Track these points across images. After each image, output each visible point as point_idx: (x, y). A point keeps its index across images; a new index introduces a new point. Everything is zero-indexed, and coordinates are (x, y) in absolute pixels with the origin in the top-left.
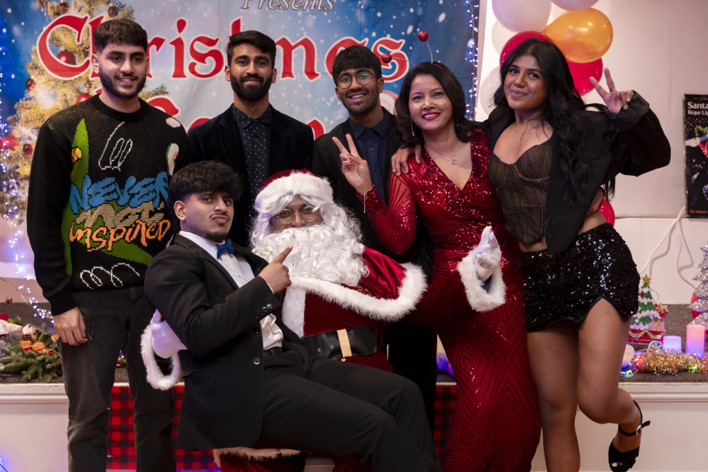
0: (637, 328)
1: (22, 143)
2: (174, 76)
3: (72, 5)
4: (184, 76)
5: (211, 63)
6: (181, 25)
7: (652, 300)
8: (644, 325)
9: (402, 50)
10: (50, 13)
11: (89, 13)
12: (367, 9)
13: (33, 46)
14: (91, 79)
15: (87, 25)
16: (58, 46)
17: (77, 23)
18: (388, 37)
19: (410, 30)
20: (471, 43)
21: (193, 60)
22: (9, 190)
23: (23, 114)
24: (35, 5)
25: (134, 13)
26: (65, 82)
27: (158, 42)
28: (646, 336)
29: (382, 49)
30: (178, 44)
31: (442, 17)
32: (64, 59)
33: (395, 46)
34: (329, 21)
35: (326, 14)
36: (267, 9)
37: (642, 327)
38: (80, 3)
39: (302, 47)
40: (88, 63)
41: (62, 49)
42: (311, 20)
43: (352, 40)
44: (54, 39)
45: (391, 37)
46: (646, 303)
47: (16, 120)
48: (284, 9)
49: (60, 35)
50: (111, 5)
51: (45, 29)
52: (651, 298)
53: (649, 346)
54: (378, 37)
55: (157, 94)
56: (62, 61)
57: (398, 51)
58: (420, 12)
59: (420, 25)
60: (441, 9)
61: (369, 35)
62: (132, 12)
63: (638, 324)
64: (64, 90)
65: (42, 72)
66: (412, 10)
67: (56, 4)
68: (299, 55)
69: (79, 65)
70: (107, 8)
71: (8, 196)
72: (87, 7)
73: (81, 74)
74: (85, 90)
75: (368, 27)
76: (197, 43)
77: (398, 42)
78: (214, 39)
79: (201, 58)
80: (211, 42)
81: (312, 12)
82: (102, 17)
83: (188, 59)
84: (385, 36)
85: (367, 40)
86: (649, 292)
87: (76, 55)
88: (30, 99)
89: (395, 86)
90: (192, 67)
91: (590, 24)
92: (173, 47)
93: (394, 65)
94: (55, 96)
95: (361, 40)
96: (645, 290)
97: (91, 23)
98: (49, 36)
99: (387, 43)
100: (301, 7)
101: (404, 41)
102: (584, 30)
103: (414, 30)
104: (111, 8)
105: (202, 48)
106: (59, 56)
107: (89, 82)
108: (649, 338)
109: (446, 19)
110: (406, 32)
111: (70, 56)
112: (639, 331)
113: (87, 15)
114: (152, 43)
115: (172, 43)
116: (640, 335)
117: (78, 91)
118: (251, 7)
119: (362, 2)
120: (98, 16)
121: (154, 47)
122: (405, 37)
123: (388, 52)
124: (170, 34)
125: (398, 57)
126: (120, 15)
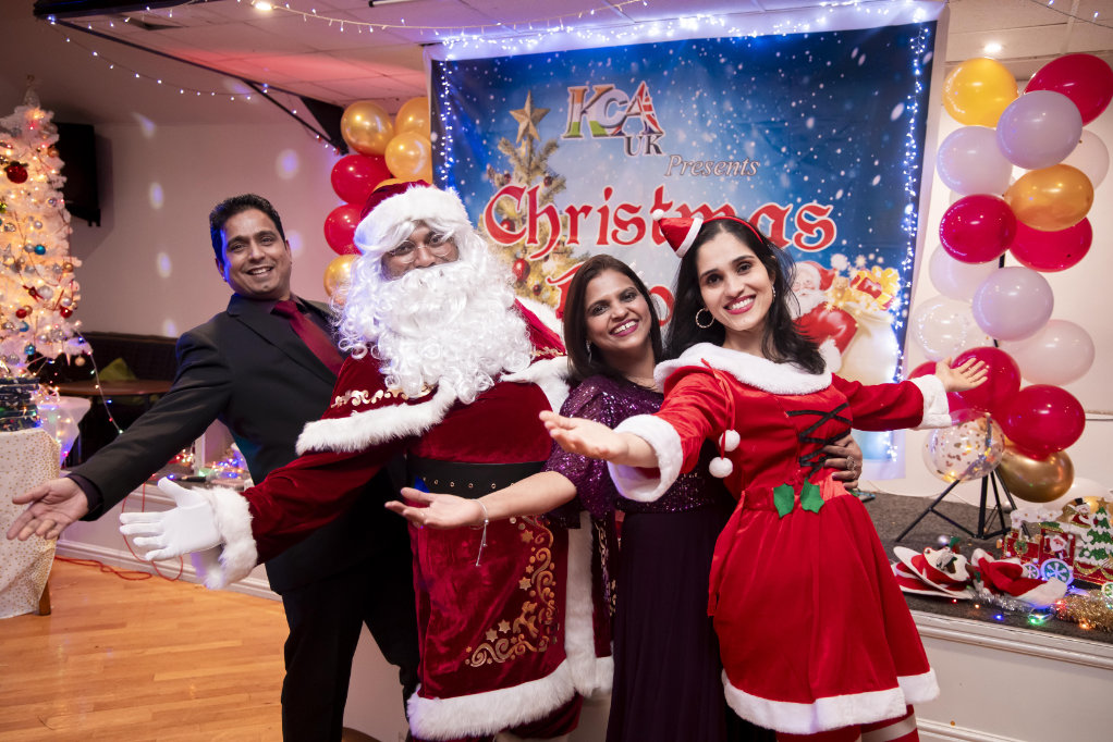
0: (1088, 562)
2: (599, 244)
3: (514, 176)
4: (607, 243)
5: (633, 230)
6: (608, 192)
7: (1109, 530)
8: (1097, 559)
9: (829, 216)
10: (497, 183)
11: (528, 182)
12: (793, 173)
13: (480, 216)
14: (527, 245)
15: (525, 195)
16: (502, 214)
17: (517, 192)
18: (815, 203)
19: (839, 194)
20: (909, 209)
21: (616, 227)
24: (485, 177)
25: (567, 183)
26: (504, 248)
27: (586, 210)
28: (1098, 573)
29: (807, 216)
30: (604, 211)
31: (877, 180)
32: (506, 226)
33: (822, 212)
34: (752, 187)
35: (749, 179)
36: (690, 175)
37: (1093, 561)
38: (521, 174)
40: (525, 230)
41: (505, 217)
42: (733, 186)
43: (775, 207)
44: (499, 208)
45: (819, 202)
46: (1100, 533)
48: (707, 175)
49: (504, 204)
50: (547, 175)
51: (492, 198)
52: (1108, 527)
53: (1103, 588)
54: (802, 203)
56: (504, 228)
57: (825, 217)
58: (852, 174)
59: (851, 189)
60: (875, 171)
61: (794, 202)
62: (564, 181)
63: (1089, 557)
64: (504, 256)
66: (843, 173)
67: (501, 175)
69: (518, 232)
70: (543, 177)
72: (525, 177)
73: (519, 241)
74: (521, 256)
75: (793, 192)
76: (621, 210)
77: (825, 208)
78: (637, 206)
79: (622, 225)
80: (634, 210)
81: (735, 178)
82: (538, 187)
83: (612, 226)
84: (811, 201)
85: (791, 206)
86: (1105, 519)
87: (516, 223)
89: (820, 256)
90: (615, 234)
91: (1060, 185)
92: (600, 214)
93: (819, 232)
95: (785, 206)
96: (1100, 517)
97: (529, 193)
98: (495, 206)
99: (812, 209)
100: (724, 172)
101: (831, 207)
102: (1055, 191)
103: (845, 195)
104: (547, 178)
105: (625, 216)
106: (502, 224)
107: (525, 249)
108: (1103, 577)
109: (881, 182)
110: (834, 196)
111: (510, 223)
112: (1090, 567)
113: (525, 185)
114: (581, 210)
115: (599, 211)
116: (1091, 571)
117: (515, 256)
118: (674, 175)
119: (789, 166)
120: (534, 186)
121: (582, 214)
122: (833, 203)
123: (814, 219)
124: (598, 202)
125: (824, 224)
126: (554, 184)
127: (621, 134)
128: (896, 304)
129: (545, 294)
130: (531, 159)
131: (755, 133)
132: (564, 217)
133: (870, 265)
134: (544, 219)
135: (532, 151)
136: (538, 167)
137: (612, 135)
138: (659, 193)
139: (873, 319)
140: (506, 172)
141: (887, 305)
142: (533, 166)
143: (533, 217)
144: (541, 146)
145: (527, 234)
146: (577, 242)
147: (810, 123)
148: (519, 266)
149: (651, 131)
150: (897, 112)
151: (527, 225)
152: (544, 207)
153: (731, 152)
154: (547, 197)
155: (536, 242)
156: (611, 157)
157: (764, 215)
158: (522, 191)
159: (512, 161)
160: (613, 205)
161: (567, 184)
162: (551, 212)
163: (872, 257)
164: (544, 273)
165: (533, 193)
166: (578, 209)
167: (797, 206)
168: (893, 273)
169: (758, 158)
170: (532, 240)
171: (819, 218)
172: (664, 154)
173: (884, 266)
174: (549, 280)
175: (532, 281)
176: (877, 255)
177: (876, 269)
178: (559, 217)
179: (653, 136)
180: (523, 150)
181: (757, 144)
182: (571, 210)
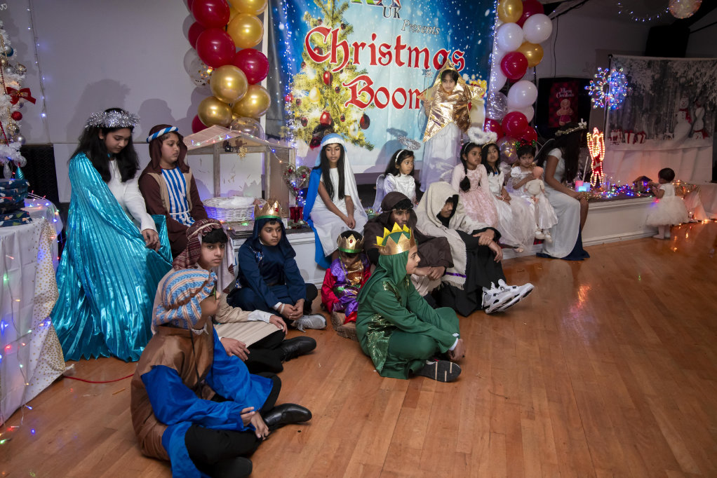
1: (296, 98)
2: (371, 64)
3: (324, 21)
4: (376, 64)
6: (374, 36)
10: (311, 24)
11: (332, 26)
12: (451, 35)
13: (303, 44)
14: (330, 63)
15: (331, 32)
16: (314, 43)
17: (325, 31)
18: (459, 50)
19: (467, 47)
21: (380, 56)
22: (289, 125)
23: (297, 82)
24: (304, 19)
26: (318, 64)
27: (363, 45)
29: (456, 56)
30: (372, 46)
31: (480, 42)
32: (317, 51)
33: (460, 54)
34: (437, 40)
35: (436, 36)
38: (328, 20)
39: (424, 53)
40: (329, 54)
41: (316, 45)
42: (429, 39)
43: (444, 50)
44: (312, 40)
47: (293, 85)
48: (418, 32)
49: (316, 37)
50: (342, 23)
51: (308, 33)
54: (455, 49)
55: (362, 73)
56: (316, 52)
57: (462, 57)
58: (471, 39)
59: (470, 45)
60: (479, 38)
61: (451, 48)
62: (352, 28)
64: (318, 69)
65: (308, 59)
66: (468, 37)
67: (315, 20)
68: (422, 56)
69: (324, 55)
70: (340, 24)
71: (289, 129)
72: (331, 23)
73: (325, 61)
74: (327, 70)
75: (452, 44)
76: (382, 47)
77: (462, 52)
78: (389, 45)
79: (383, 55)
80: (388, 47)
81: (430, 35)
82: (338, 30)
83: (378, 55)
85: (450, 51)
87: (323, 50)
88: (303, 73)
90: (380, 59)
92: (370, 48)
93: (459, 63)
94: (315, 72)
95: (448, 50)
97: (333, 32)
98: (310, 38)
99: (457, 52)
100: (425, 32)
101: (464, 52)
103: (469, 47)
104: (342, 25)
105: (385, 50)
106: (315, 50)
107: (330, 66)
110: (465, 47)
111: (320, 50)
113: (330, 27)
114: (361, 45)
115: (370, 46)
117: (324, 70)
118: (405, 30)
119: (450, 32)
120: (335, 29)
121: (361, 48)
122: (465, 50)
123: (458, 57)
124: (369, 41)
125: (461, 60)
126: (347, 29)
127: (381, 4)
128: (486, 95)
129: (342, 93)
130: (333, 12)
131: (438, 13)
132: (351, 48)
133: (477, 79)
134: (340, 49)
135: (334, 7)
136: (337, 17)
137: (377, 4)
138: (399, 39)
139: (479, 102)
140: (319, 18)
141: (483, 96)
142: (334, 17)
143: (334, 47)
144: (339, 5)
145: (330, 56)
146: (358, 63)
147: (458, 12)
148: (327, 76)
149: (396, 5)
150: (487, 13)
151: (330, 52)
152: (341, 42)
153: (428, 22)
154: (343, 36)
155: (336, 62)
156: (376, 17)
157: (440, 54)
158: (329, 31)
159: (323, 12)
160: (377, 43)
161: (354, 29)
162: (345, 45)
163: (477, 75)
164: (341, 80)
165: (335, 33)
166: (359, 44)
167: (452, 51)
168: (485, 82)
169: (440, 27)
170: (334, 60)
171: (460, 57)
172: (401, 19)
173: (482, 79)
174: (344, 84)
175: (335, 85)
176: (479, 75)
177: (479, 80)
178: (349, 47)
179: (397, 9)
180: (329, 6)
181: (439, 21)
182: (356, 45)
